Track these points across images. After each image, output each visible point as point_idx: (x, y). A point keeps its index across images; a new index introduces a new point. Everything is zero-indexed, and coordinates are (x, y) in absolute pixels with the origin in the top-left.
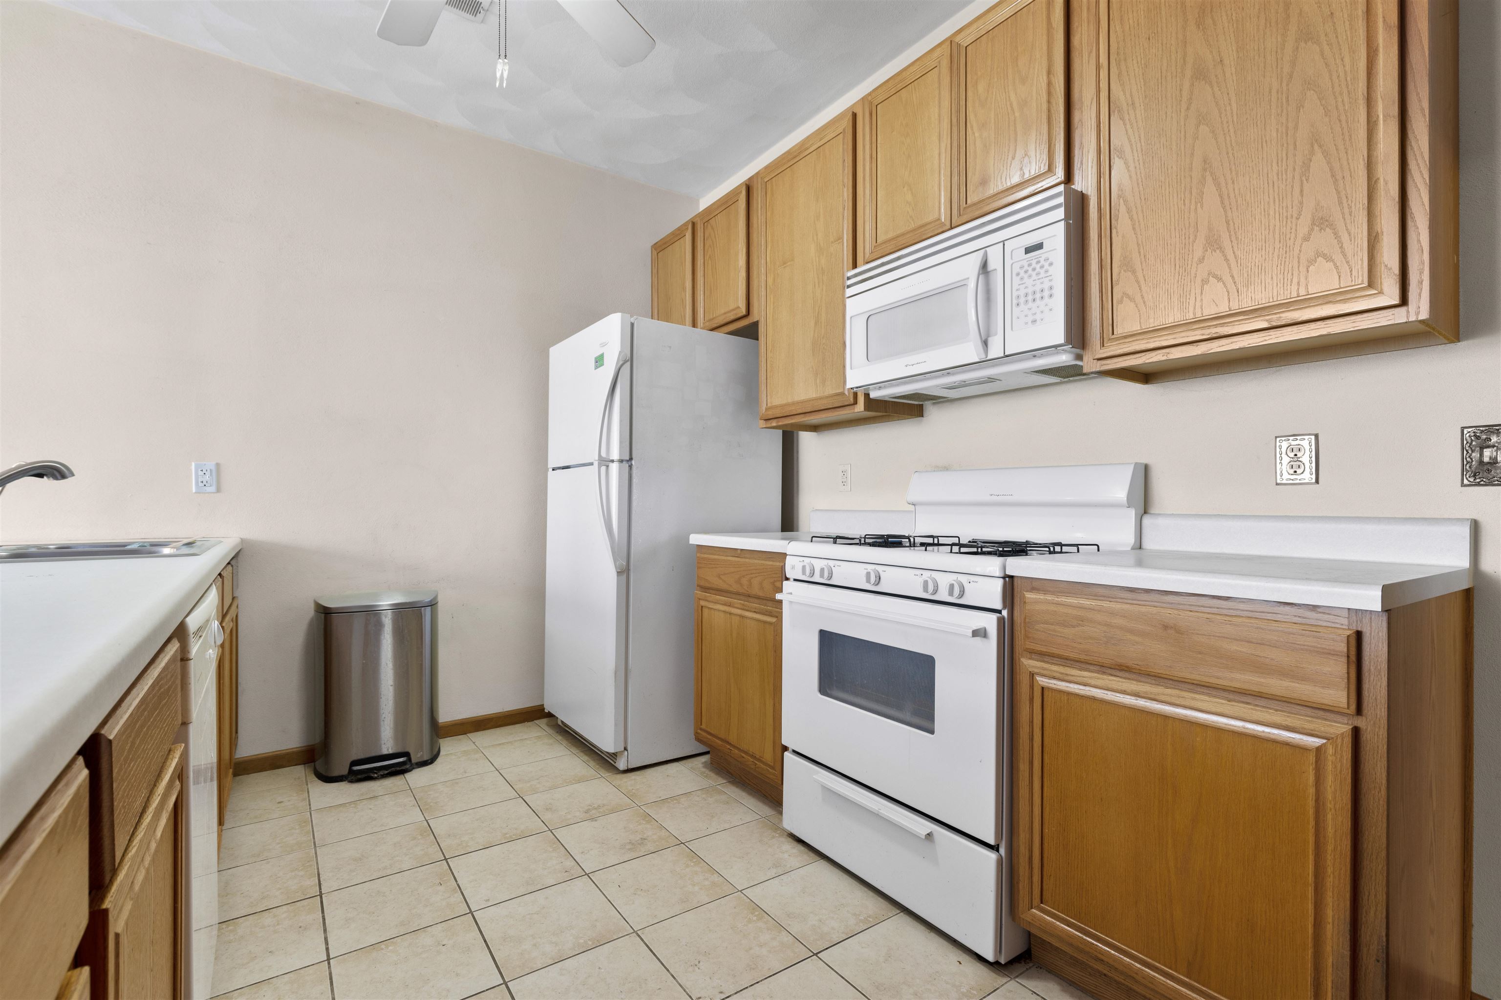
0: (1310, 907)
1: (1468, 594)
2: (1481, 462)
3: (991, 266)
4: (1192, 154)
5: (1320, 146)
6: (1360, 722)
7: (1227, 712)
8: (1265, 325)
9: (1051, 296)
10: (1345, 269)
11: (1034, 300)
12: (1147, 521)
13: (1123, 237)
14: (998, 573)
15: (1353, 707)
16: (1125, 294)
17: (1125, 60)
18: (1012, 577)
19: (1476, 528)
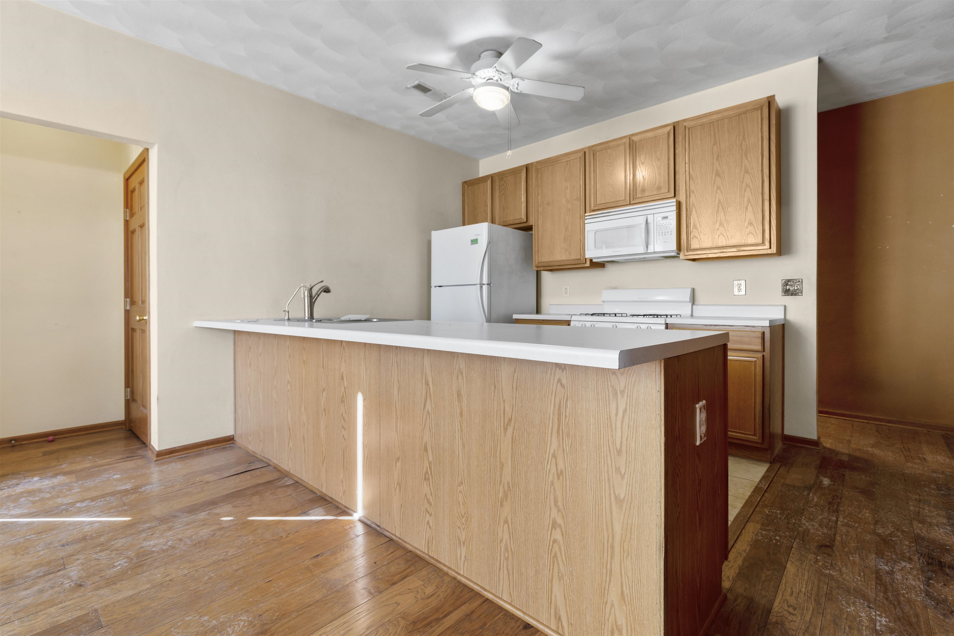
0: (753, 400)
1: (783, 325)
2: (786, 289)
3: (649, 221)
4: (715, 197)
5: (750, 203)
6: (764, 354)
7: (733, 355)
8: (736, 250)
9: (671, 234)
10: (756, 237)
11: (665, 235)
12: (694, 307)
13: (694, 218)
14: (663, 322)
15: (763, 350)
16: (694, 236)
17: (695, 164)
18: (667, 324)
19: (785, 307)
